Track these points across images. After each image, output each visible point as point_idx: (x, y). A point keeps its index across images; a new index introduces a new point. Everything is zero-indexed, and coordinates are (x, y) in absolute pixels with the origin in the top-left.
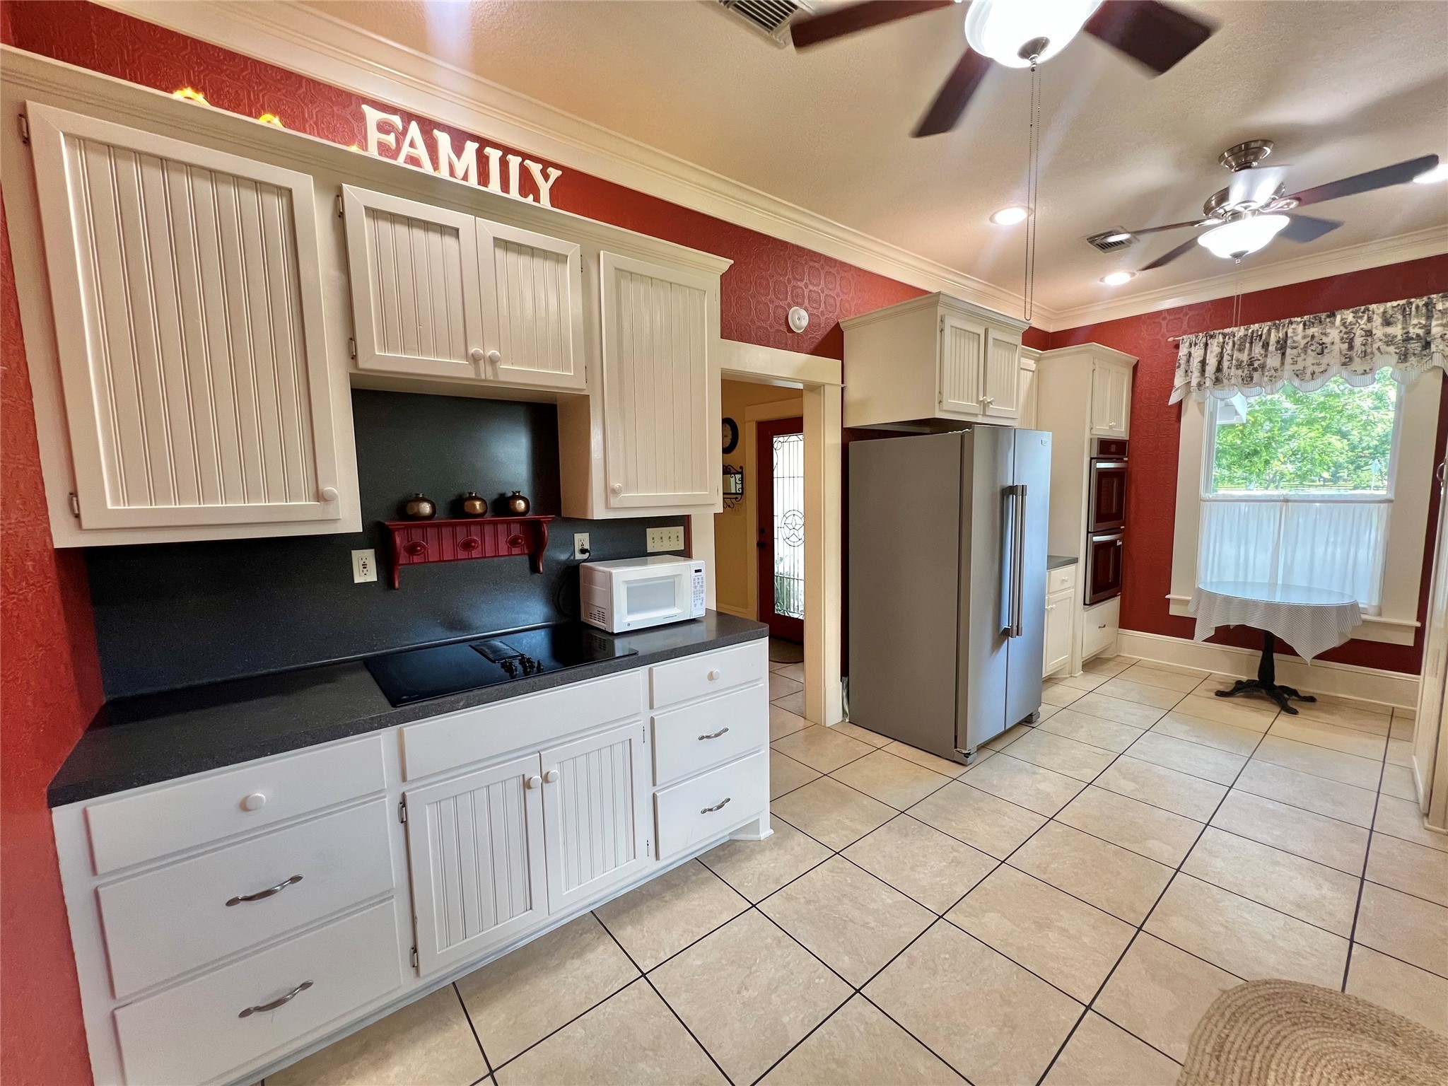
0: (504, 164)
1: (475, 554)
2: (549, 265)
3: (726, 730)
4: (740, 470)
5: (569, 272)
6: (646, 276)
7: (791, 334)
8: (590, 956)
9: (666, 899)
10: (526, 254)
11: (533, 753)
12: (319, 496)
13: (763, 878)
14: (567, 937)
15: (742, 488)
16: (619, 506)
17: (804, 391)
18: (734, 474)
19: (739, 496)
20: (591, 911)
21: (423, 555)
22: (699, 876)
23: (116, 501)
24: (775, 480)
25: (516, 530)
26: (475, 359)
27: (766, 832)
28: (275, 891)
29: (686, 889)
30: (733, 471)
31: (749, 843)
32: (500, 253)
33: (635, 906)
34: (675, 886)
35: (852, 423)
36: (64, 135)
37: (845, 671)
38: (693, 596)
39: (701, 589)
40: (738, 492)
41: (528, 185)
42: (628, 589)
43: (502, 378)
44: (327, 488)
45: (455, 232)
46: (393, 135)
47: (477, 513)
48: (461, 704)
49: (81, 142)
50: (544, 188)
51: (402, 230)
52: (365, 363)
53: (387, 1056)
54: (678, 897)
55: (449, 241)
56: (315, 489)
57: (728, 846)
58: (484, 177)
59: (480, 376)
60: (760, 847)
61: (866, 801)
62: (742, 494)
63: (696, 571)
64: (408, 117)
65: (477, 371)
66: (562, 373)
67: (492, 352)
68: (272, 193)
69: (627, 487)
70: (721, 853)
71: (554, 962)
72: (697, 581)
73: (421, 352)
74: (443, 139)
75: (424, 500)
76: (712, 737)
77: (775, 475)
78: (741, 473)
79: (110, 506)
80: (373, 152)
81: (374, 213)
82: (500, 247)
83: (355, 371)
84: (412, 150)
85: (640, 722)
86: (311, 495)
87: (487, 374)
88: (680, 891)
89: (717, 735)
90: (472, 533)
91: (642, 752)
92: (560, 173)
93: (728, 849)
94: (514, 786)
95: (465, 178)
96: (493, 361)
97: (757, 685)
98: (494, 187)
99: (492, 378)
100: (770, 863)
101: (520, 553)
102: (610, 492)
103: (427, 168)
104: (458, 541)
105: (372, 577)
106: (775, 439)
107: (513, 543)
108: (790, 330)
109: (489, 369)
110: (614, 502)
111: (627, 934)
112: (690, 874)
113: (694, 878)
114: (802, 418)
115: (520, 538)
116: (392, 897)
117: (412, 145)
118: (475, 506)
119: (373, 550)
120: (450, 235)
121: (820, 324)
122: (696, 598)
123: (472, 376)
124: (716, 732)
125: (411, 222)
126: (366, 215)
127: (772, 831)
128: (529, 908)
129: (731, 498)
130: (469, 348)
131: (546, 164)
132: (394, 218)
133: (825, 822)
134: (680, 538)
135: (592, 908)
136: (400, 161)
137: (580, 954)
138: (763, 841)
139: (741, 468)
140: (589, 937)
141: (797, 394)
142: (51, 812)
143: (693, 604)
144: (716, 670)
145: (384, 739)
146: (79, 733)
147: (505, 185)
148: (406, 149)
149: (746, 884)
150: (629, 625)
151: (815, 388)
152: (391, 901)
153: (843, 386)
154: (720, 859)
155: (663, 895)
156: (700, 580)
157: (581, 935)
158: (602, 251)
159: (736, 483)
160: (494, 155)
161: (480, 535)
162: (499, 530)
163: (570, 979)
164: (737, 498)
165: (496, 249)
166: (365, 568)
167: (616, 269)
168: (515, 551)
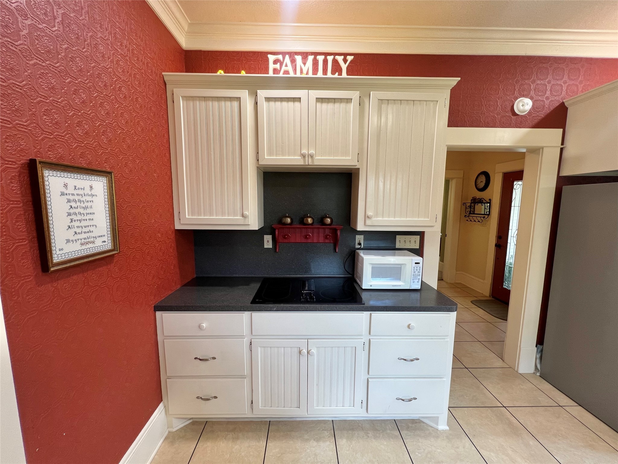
0: (325, 62)
1: (309, 241)
2: (343, 105)
3: (418, 359)
4: (489, 201)
5: (353, 107)
6: (397, 100)
7: (515, 117)
8: (321, 444)
9: (369, 435)
10: (331, 102)
11: (305, 339)
12: (243, 216)
13: (429, 456)
14: (317, 428)
15: (489, 212)
16: (371, 225)
17: (526, 153)
18: (484, 203)
19: (486, 216)
20: (332, 420)
21: (289, 239)
22: (392, 432)
23: (189, 215)
24: (512, 208)
25: (327, 232)
26: (304, 156)
27: (443, 426)
28: (208, 360)
29: (382, 435)
30: (484, 201)
31: (430, 428)
32: (319, 105)
33: (353, 429)
34: (377, 430)
35: (565, 173)
36: (181, 97)
37: (540, 341)
38: (412, 276)
39: (418, 274)
40: (486, 213)
41: (337, 68)
42: (372, 267)
43: (316, 164)
44: (246, 213)
45: (299, 99)
46: (279, 64)
47: (308, 223)
48: (275, 309)
49: (187, 98)
50: (344, 67)
51: (278, 104)
52: (261, 163)
53: (237, 438)
54: (375, 437)
55: (297, 104)
56: (242, 213)
57: (416, 423)
58: (315, 70)
59: (306, 163)
60: (436, 434)
61: (532, 442)
62: (489, 215)
63: (416, 263)
64: (284, 54)
65: (305, 161)
66: (345, 158)
67: (312, 151)
68: (235, 100)
69: (377, 215)
70: (410, 425)
71: (306, 437)
72: (416, 269)
73: (283, 155)
74: (299, 58)
75: (288, 217)
76: (407, 361)
77: (513, 205)
78: (490, 203)
79: (187, 217)
80: (271, 74)
81: (268, 99)
82: (319, 102)
83: (259, 166)
84: (286, 68)
85: (362, 340)
86: (241, 214)
87: (309, 162)
88: (378, 435)
89: (412, 360)
90: (309, 232)
91: (362, 356)
92: (353, 57)
93: (416, 424)
94: (296, 351)
95: (307, 74)
96: (312, 156)
97: (444, 339)
98: (320, 74)
99: (311, 164)
100: (438, 449)
101: (329, 242)
102: (367, 217)
103: (292, 74)
104: (303, 234)
105: (270, 246)
106: (515, 183)
107: (326, 237)
108: (514, 114)
109: (310, 160)
110: (368, 222)
111: (342, 442)
112: (387, 427)
113: (389, 431)
114: (523, 171)
115: (329, 235)
116: (246, 378)
117: (286, 66)
118: (308, 220)
119: (271, 235)
120: (297, 101)
121: (544, 106)
122: (414, 278)
123: (302, 163)
124: (412, 358)
125: (282, 99)
126: (265, 101)
127: (447, 428)
128: (298, 407)
129: (481, 217)
130: (302, 151)
131: (345, 55)
132: (276, 99)
133: (490, 441)
134: (416, 242)
135: (334, 419)
136: (281, 75)
137: (318, 440)
138: (440, 431)
139: (490, 200)
140: (326, 433)
141: (521, 156)
142: (156, 313)
143: (412, 281)
144: (412, 324)
145: (245, 316)
146: (179, 287)
147: (325, 71)
148: (284, 68)
149: (417, 453)
150: (371, 286)
151: (536, 151)
152: (244, 379)
153: (562, 146)
154: (408, 428)
155: (368, 432)
156: (418, 269)
157: (323, 430)
158: (371, 92)
159: (485, 208)
160: (321, 58)
161: (312, 233)
162: (320, 231)
163: (309, 451)
164: (484, 217)
165: (317, 104)
166: (268, 242)
167: (379, 100)
168: (327, 241)
